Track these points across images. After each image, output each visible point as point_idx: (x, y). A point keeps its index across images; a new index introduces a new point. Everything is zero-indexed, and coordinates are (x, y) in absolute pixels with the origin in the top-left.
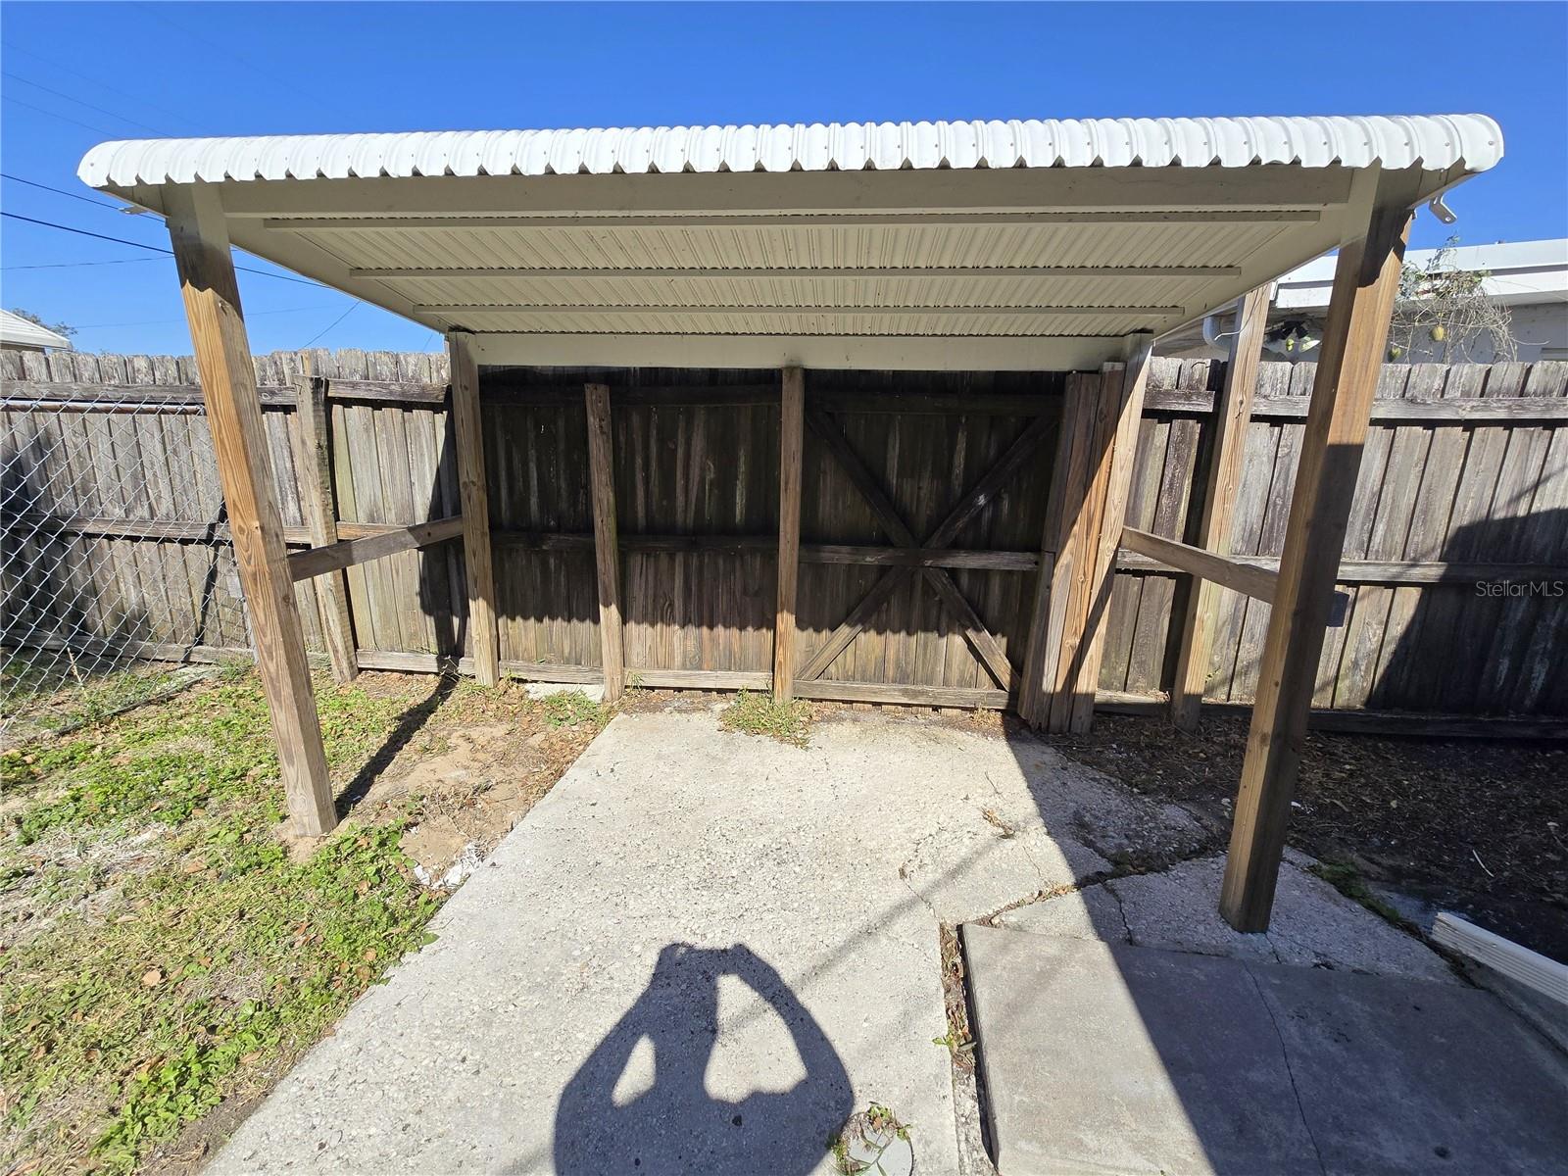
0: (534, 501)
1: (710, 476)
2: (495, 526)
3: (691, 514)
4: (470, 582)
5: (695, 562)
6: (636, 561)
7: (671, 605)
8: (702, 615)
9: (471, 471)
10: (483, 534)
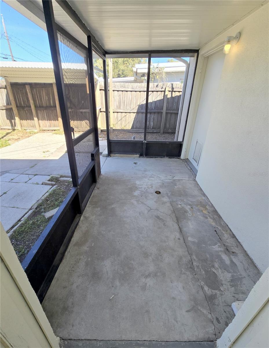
0: (22, 102)
1: (47, 99)
2: (17, 107)
3: (45, 105)
4: (15, 115)
5: (47, 111)
6: (39, 112)
7: (45, 118)
8: (49, 119)
9: (11, 98)
10: (15, 108)
